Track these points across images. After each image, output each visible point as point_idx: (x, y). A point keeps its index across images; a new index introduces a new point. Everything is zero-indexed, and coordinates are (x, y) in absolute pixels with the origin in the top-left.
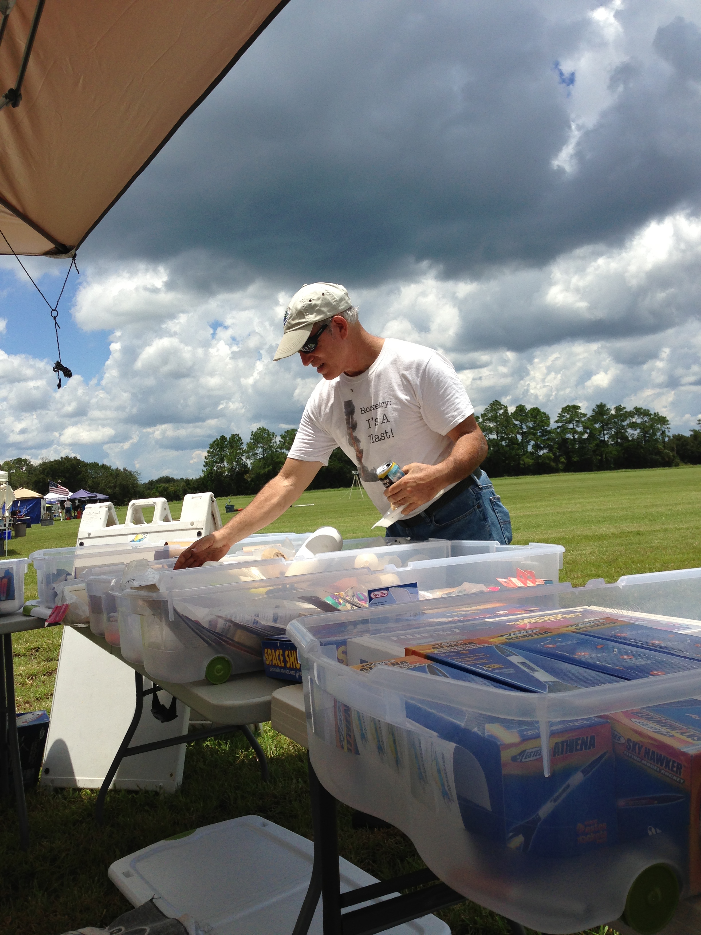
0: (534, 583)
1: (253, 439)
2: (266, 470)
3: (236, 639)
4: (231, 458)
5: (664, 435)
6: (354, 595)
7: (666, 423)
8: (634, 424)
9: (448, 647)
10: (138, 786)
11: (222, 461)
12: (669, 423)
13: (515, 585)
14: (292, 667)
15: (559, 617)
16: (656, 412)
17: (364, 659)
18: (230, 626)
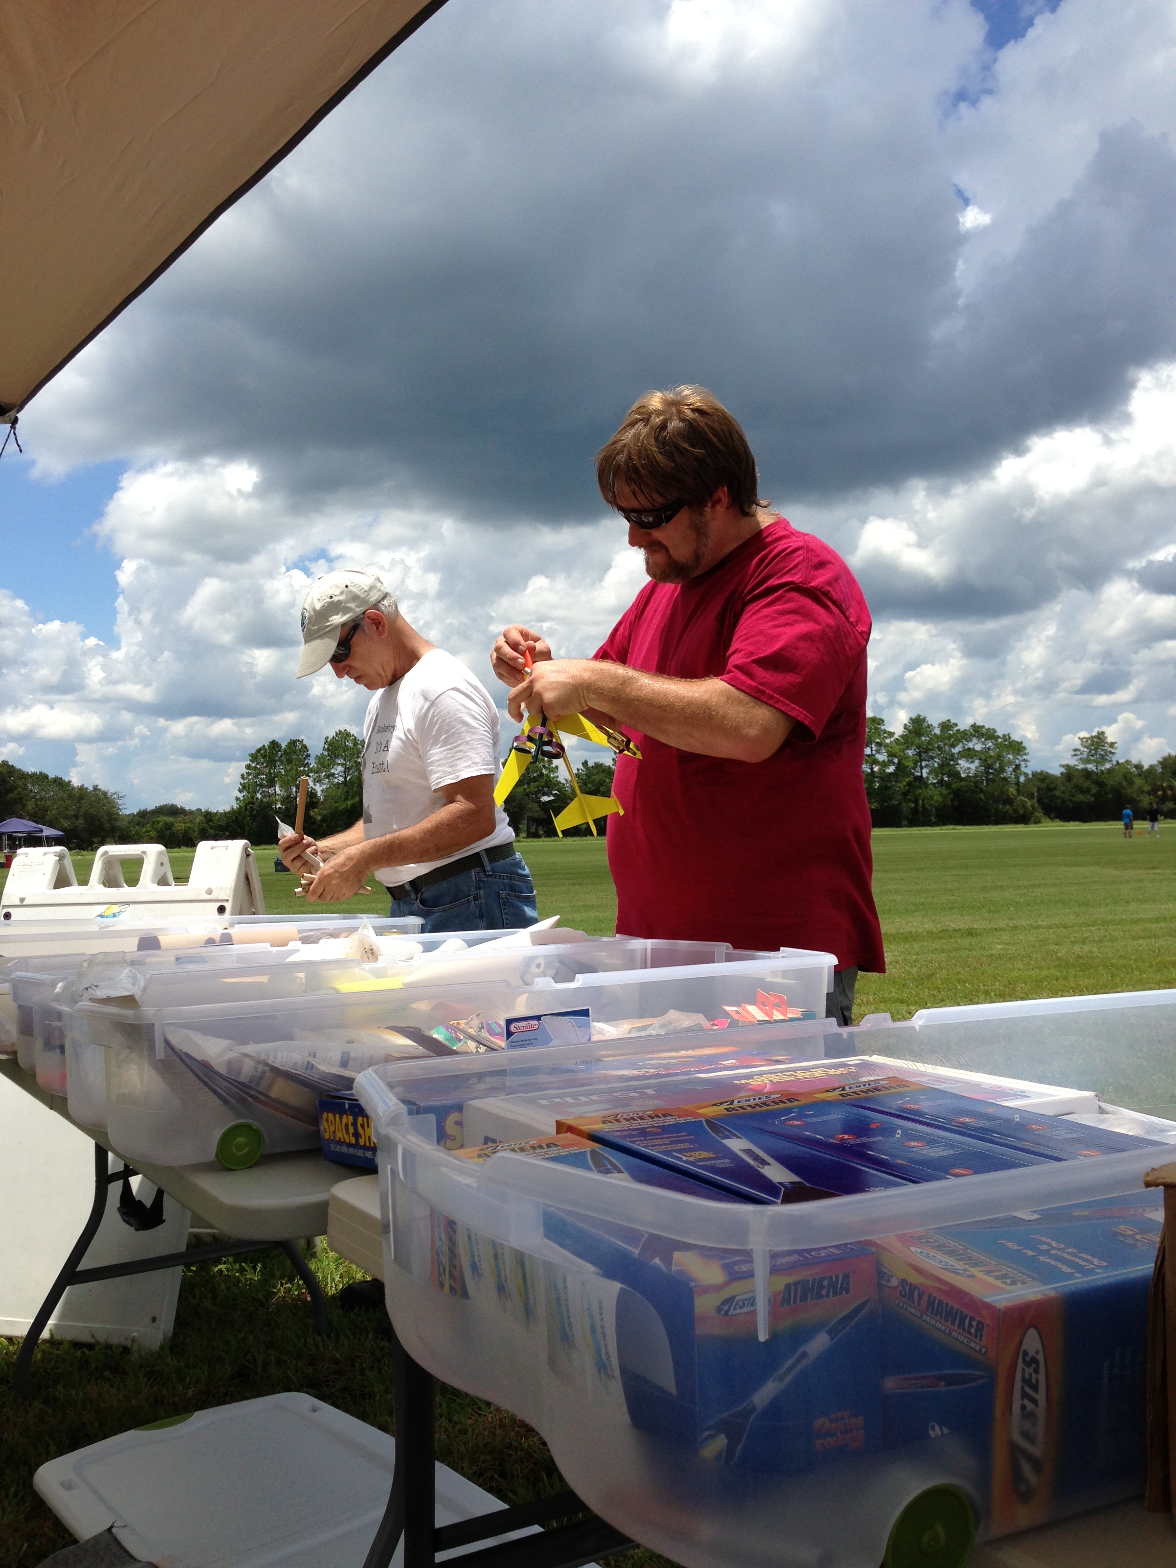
0: (785, 1015)
1: (328, 750)
2: (349, 803)
3: (274, 1094)
4: (288, 780)
5: (1018, 772)
6: (482, 1027)
7: (1022, 753)
8: (971, 753)
9: (626, 1120)
10: (93, 1336)
11: (271, 783)
12: (1026, 752)
13: (753, 1017)
14: (368, 1144)
15: (818, 1073)
16: (1006, 733)
17: (491, 1135)
18: (264, 1072)
